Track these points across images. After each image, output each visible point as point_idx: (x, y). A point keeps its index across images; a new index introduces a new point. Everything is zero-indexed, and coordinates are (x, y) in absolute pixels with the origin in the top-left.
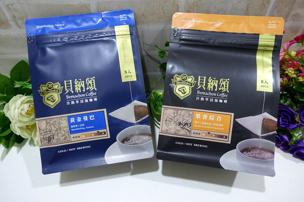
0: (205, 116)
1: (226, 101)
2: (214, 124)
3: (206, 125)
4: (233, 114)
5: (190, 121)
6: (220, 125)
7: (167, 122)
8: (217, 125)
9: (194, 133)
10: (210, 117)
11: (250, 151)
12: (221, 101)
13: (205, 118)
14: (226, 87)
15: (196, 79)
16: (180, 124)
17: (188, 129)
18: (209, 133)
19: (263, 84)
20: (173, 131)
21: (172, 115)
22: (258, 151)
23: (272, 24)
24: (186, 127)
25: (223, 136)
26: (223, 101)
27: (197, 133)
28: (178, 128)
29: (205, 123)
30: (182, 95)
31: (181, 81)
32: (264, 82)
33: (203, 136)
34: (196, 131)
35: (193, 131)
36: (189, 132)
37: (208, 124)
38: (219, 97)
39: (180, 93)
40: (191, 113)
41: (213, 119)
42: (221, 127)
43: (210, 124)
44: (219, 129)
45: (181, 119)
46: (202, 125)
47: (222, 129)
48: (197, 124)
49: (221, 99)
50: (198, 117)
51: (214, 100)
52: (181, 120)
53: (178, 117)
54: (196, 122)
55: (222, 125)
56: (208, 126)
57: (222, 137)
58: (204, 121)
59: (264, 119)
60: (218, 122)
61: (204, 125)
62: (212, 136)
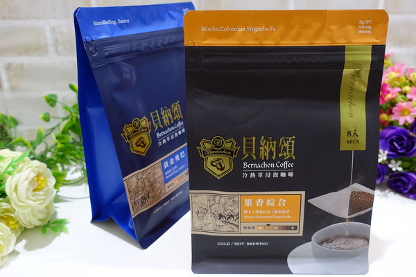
0: (259, 201)
1: (291, 174)
2: (276, 212)
3: (263, 215)
4: (303, 193)
5: (236, 211)
6: (284, 212)
7: (199, 215)
8: (280, 212)
9: (245, 228)
10: (268, 201)
11: (331, 242)
12: (283, 175)
13: (259, 204)
14: (290, 151)
15: (240, 143)
16: (221, 216)
17: (234, 222)
18: (268, 225)
19: (350, 138)
20: (211, 227)
21: (206, 203)
22: (343, 240)
23: (365, 25)
24: (231, 220)
25: (291, 226)
26: (287, 174)
27: (249, 228)
28: (219, 222)
29: (261, 212)
30: (219, 172)
31: (213, 150)
32: (352, 133)
33: (260, 230)
34: (247, 225)
35: (243, 225)
36: (237, 226)
37: (265, 212)
38: (280, 168)
39: (214, 169)
40: (236, 199)
41: (272, 204)
42: (286, 215)
43: (269, 212)
44: (284, 217)
45: (222, 209)
46: (255, 215)
47: (289, 217)
48: (248, 215)
49: (284, 172)
50: (248, 204)
51: (272, 175)
52: (221, 211)
53: (216, 206)
54: (246, 212)
55: (288, 212)
56: (265, 215)
57: (289, 228)
58: (259, 208)
59: (353, 193)
60: (281, 208)
61: (259, 214)
62: (273, 229)
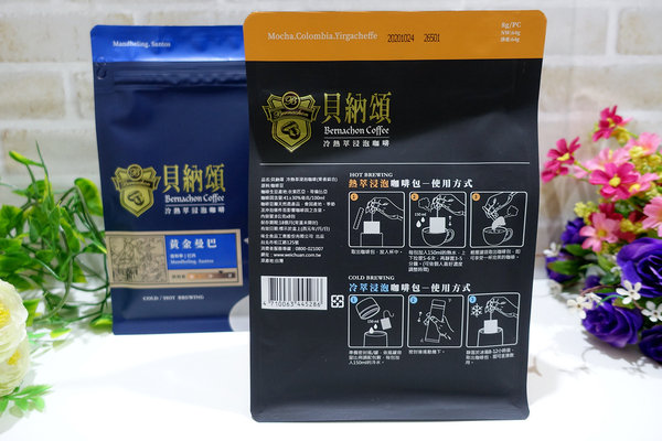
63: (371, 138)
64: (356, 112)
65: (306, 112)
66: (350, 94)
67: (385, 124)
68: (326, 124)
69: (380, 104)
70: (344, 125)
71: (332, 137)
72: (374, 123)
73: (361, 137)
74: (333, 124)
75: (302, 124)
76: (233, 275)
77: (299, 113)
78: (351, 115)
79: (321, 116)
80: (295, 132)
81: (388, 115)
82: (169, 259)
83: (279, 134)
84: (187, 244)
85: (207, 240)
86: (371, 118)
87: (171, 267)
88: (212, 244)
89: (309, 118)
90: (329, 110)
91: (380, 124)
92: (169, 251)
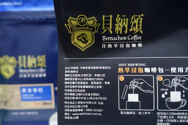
63: (131, 42)
64: (122, 27)
65: (91, 27)
66: (118, 16)
67: (139, 34)
68: (104, 35)
69: (136, 22)
70: (114, 35)
71: (107, 42)
72: (132, 34)
73: (125, 42)
74: (108, 34)
75: (89, 35)
76: (51, 104)
77: (87, 28)
78: (118, 29)
79: (101, 29)
80: (85, 39)
81: (141, 28)
82: (22, 97)
83: (75, 41)
84: (30, 90)
85: (39, 88)
86: (131, 30)
87: (23, 100)
88: (41, 90)
89: (93, 31)
90: (105, 26)
91: (136, 34)
92: (22, 94)
